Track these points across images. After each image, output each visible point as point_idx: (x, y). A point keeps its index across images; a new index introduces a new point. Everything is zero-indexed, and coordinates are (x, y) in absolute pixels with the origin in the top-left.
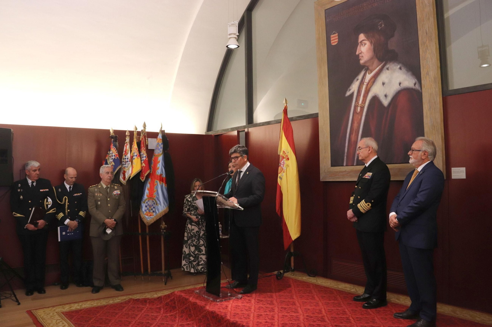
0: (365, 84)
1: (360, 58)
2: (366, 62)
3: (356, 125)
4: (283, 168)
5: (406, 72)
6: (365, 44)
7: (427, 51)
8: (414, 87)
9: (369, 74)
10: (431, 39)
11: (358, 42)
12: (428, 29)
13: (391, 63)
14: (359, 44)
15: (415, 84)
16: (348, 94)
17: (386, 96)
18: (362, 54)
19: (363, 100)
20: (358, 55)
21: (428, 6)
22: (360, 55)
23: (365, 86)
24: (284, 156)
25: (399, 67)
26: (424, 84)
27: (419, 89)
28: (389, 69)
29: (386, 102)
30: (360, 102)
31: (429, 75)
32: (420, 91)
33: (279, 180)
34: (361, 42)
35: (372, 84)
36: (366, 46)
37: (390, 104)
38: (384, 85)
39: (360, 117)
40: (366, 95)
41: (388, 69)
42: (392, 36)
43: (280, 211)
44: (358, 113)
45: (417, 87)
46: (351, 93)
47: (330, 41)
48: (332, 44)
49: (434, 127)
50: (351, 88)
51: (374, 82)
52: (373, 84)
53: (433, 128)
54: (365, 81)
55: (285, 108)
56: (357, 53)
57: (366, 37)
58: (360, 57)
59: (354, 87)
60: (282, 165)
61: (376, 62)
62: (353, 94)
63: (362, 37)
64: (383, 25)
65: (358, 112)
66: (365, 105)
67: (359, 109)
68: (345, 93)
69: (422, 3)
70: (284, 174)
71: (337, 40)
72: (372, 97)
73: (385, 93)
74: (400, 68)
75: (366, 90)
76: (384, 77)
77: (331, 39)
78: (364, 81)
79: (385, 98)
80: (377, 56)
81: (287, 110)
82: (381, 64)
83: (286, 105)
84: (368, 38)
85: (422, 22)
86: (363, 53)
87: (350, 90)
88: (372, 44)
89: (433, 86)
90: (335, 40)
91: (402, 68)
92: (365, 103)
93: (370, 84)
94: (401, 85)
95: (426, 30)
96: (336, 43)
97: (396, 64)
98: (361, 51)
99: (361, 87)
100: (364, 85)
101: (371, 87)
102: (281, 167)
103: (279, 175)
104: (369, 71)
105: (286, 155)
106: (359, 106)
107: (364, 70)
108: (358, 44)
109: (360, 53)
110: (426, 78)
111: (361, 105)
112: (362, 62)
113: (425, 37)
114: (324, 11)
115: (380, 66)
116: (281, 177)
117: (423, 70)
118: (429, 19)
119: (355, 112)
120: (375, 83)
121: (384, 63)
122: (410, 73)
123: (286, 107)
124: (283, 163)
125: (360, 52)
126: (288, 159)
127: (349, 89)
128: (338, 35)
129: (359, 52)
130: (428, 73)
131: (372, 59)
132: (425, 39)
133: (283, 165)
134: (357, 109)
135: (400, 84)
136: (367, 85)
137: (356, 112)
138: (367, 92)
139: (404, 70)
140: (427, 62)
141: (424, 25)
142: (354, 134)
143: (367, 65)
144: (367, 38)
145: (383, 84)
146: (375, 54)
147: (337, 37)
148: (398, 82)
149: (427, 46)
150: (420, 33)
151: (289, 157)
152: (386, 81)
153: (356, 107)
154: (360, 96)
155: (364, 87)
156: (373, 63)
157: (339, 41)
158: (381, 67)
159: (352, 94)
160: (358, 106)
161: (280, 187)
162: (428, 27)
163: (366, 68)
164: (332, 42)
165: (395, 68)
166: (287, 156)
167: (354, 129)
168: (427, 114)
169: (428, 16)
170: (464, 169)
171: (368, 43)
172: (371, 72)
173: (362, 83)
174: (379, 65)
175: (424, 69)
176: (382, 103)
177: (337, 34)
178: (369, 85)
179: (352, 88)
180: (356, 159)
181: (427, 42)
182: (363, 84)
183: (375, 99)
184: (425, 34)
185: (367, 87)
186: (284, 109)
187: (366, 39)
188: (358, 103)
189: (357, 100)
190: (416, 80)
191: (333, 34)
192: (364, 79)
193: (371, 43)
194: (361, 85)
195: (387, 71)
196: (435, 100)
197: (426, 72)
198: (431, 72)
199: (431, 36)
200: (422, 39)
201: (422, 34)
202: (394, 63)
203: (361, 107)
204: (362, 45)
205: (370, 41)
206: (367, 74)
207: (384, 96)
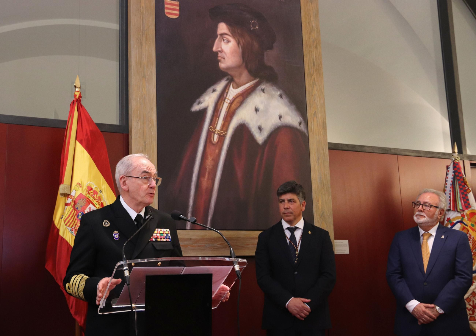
2: (228, 68)
3: (209, 162)
5: (288, 104)
6: (229, 41)
7: (315, 86)
8: (298, 127)
9: (234, 88)
13: (268, 85)
14: (219, 37)
15: (300, 124)
16: (196, 108)
17: (260, 128)
19: (223, 126)
20: (217, 53)
21: (315, 31)
22: (220, 54)
23: (227, 104)
25: (279, 93)
26: (312, 127)
27: (306, 131)
28: (265, 91)
29: (260, 138)
30: (219, 127)
31: (316, 116)
32: (307, 134)
34: (222, 35)
35: (239, 105)
36: (231, 45)
37: (266, 142)
38: (257, 112)
39: (217, 151)
40: (229, 118)
41: (263, 91)
42: (271, 48)
44: (213, 144)
45: (302, 128)
46: (202, 108)
47: (163, 8)
48: (167, 15)
49: (324, 185)
50: (201, 99)
51: (241, 103)
54: (227, 97)
56: (214, 49)
57: (230, 31)
58: (219, 56)
59: (208, 100)
63: (223, 28)
64: (257, 27)
65: (214, 142)
66: (226, 134)
67: (216, 138)
68: (191, 105)
69: (309, 23)
71: (177, 13)
72: (238, 124)
73: (259, 124)
74: (281, 96)
75: (228, 110)
76: (258, 100)
77: (166, 6)
78: (225, 95)
79: (259, 131)
80: (247, 67)
82: (253, 80)
84: (234, 35)
85: (309, 48)
86: (225, 53)
87: (200, 103)
89: (321, 133)
90: (172, 9)
91: (284, 97)
92: (227, 130)
93: (235, 102)
94: (282, 119)
95: (313, 59)
96: (174, 17)
98: (221, 48)
99: (220, 104)
100: (225, 103)
104: (235, 85)
106: (216, 132)
107: (225, 79)
108: (217, 37)
109: (220, 51)
110: (313, 120)
111: (219, 131)
112: (222, 65)
113: (312, 67)
115: (252, 83)
117: (310, 108)
119: (208, 141)
120: (244, 105)
121: (257, 80)
122: (293, 107)
125: (220, 49)
127: (198, 101)
129: (218, 48)
130: (315, 114)
131: (239, 67)
132: (312, 70)
134: (212, 136)
135: (280, 117)
136: (230, 103)
137: (211, 142)
138: (230, 115)
139: (285, 100)
140: (315, 100)
141: (311, 52)
142: (206, 177)
143: (232, 73)
144: (232, 34)
145: (257, 110)
146: (244, 64)
147: (178, 8)
148: (277, 114)
149: (314, 79)
152: (261, 107)
153: (210, 134)
154: (219, 118)
155: (225, 106)
156: (240, 74)
157: (180, 16)
158: (254, 84)
159: (204, 111)
160: (214, 133)
162: (316, 57)
163: (229, 78)
164: (166, 11)
165: (273, 92)
167: (206, 169)
168: (315, 166)
169: (315, 43)
170: (346, 242)
172: (238, 86)
173: (222, 97)
174: (251, 81)
176: (255, 137)
178: (233, 105)
179: (204, 101)
180: (209, 219)
181: (315, 75)
182: (224, 101)
183: (242, 129)
184: (312, 64)
185: (230, 107)
187: (229, 33)
188: (215, 128)
189: (213, 122)
190: (301, 119)
192: (225, 94)
193: (239, 43)
194: (220, 101)
195: (263, 94)
196: (324, 150)
197: (313, 113)
198: (319, 114)
199: (319, 69)
200: (308, 69)
201: (309, 63)
202: (272, 86)
203: (219, 135)
204: (224, 40)
205: (237, 40)
206: (231, 87)
207: (257, 128)
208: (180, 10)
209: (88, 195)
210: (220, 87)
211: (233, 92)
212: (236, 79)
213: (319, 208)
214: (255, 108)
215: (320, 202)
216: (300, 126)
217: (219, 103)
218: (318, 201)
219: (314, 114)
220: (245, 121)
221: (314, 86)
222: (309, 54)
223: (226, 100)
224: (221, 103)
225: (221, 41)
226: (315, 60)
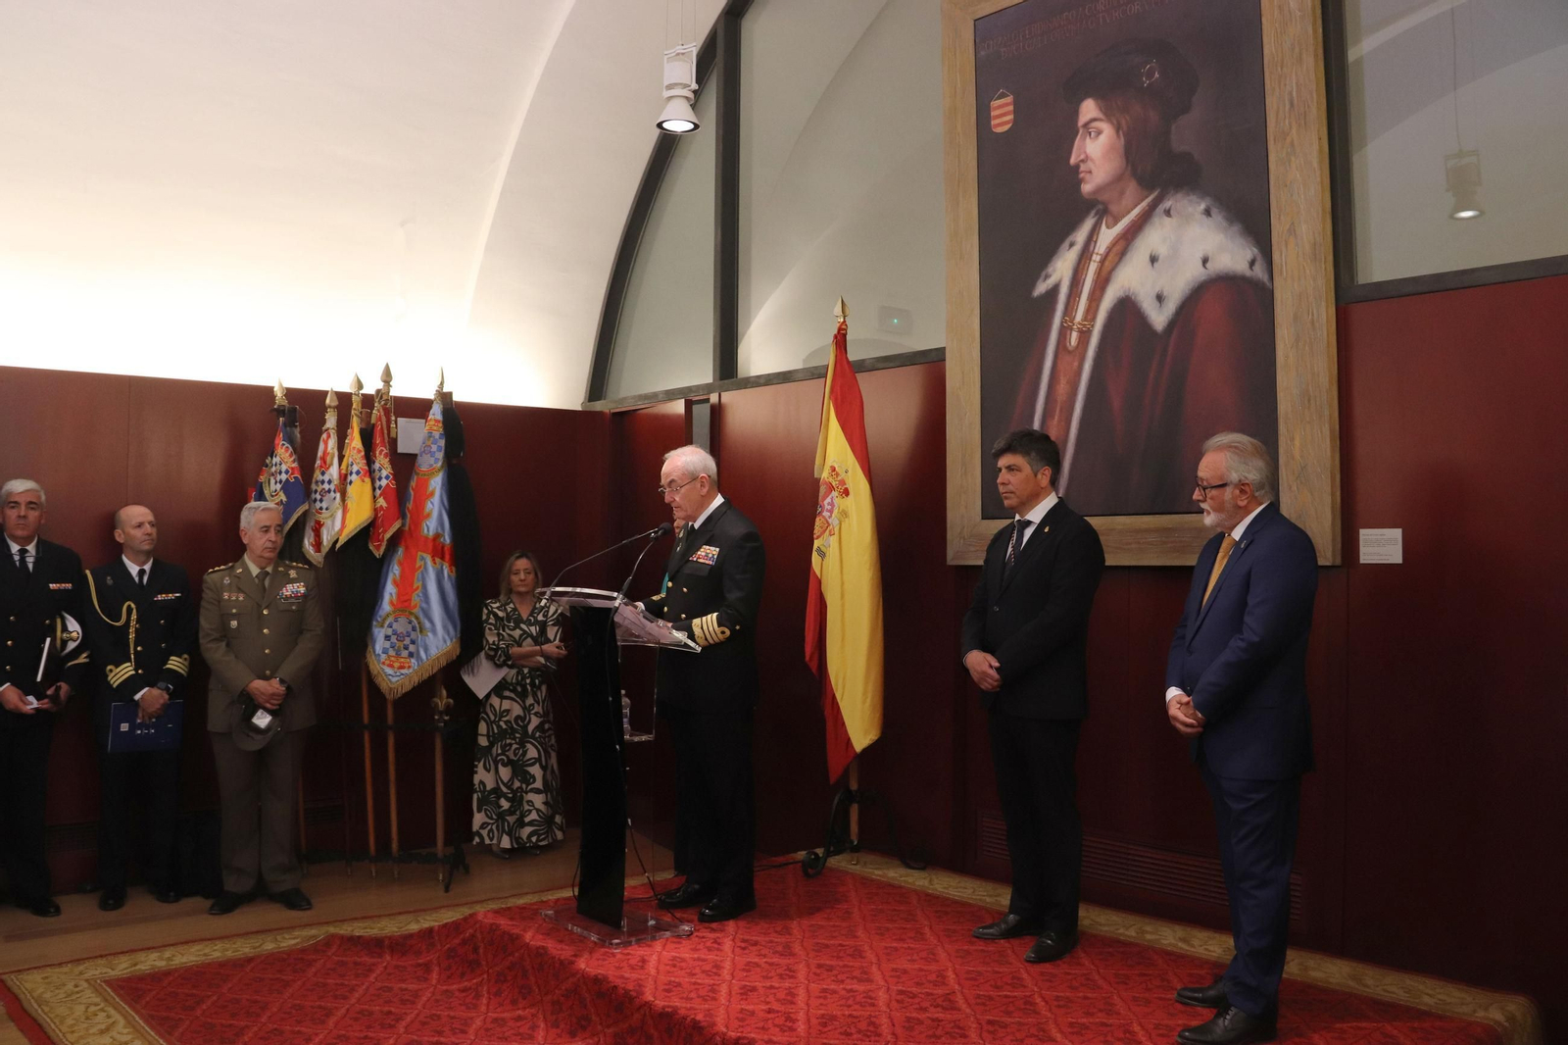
0: (1096, 258)
1: (1082, 175)
2: (1099, 190)
3: (1062, 388)
4: (830, 521)
5: (1225, 223)
6: (1099, 133)
7: (1293, 159)
8: (1248, 273)
9: (1108, 227)
10: (1305, 123)
11: (1077, 122)
12: (1297, 91)
13: (1179, 196)
14: (1081, 131)
15: (1252, 263)
16: (1041, 288)
17: (1160, 298)
18: (1090, 165)
19: (1088, 311)
20: (1077, 166)
21: (1298, 18)
22: (1083, 167)
23: (1096, 264)
24: (834, 484)
25: (1203, 206)
26: (1282, 265)
27: (1265, 278)
28: (1172, 212)
29: (1159, 318)
30: (1079, 316)
31: (1295, 234)
32: (1268, 284)
33: (815, 558)
34: (1086, 125)
35: (1117, 259)
36: (1103, 138)
37: (1172, 324)
38: (1155, 264)
39: (1076, 364)
40: (1098, 294)
41: (1168, 213)
42: (1186, 109)
43: (816, 656)
44: (1070, 352)
45: (1259, 272)
46: (1050, 287)
47: (989, 118)
48: (994, 130)
49: (1309, 400)
50: (1050, 270)
51: (1122, 254)
52: (1120, 259)
53: (1306, 402)
54: (1096, 251)
55: (840, 329)
56: (1073, 161)
57: (1101, 110)
58: (1082, 172)
59: (1062, 267)
60: (828, 511)
61: (1132, 188)
62: (1055, 289)
63: (1089, 109)
64: (1157, 75)
65: (1070, 348)
66: (1093, 326)
67: (1074, 338)
68: (1033, 285)
69: (1280, 8)
70: (834, 540)
71: (1010, 117)
72: (1115, 301)
73: (1157, 289)
74: (1208, 213)
75: (1097, 278)
76: (1156, 237)
77: (992, 114)
78: (1092, 248)
79: (1158, 304)
80: (1134, 174)
81: (845, 335)
82: (1147, 197)
83: (845, 321)
84: (1108, 113)
85: (1279, 69)
86: (1092, 160)
87: (1047, 277)
88: (1121, 132)
89: (1308, 272)
90: (1003, 115)
91: (1214, 211)
92: (1094, 318)
93: (1109, 258)
94: (1208, 265)
95: (1291, 93)
96: (1006, 128)
97: (1194, 198)
98: (1085, 152)
99: (1083, 269)
100: (1092, 263)
101: (1113, 269)
102: (824, 517)
103: (816, 543)
104: (1110, 219)
105: (839, 478)
106: (1075, 327)
107: (1093, 213)
108: (1077, 132)
109: (1082, 161)
110: (1287, 247)
111: (1080, 324)
112: (1087, 188)
113: (1287, 115)
114: (973, 22)
115: (1144, 204)
116: (823, 549)
117: (1279, 219)
118: (1300, 60)
119: (1060, 348)
120: (1128, 256)
121: (1156, 193)
122: (1236, 228)
123: (844, 327)
124: (829, 504)
125: (1082, 157)
126: (846, 492)
127: (1044, 274)
128: (1015, 103)
129: (1079, 156)
130: (1292, 231)
131: (1118, 179)
132: (1287, 121)
133: (831, 511)
134: (1068, 337)
135: (1205, 261)
136: (1100, 262)
137: (1065, 348)
138: (1102, 283)
139: (1218, 217)
140: (1292, 195)
141: (1286, 78)
142: (1056, 417)
143: (1104, 197)
144: (1105, 114)
145: (1153, 260)
146: (1130, 166)
147: (1011, 108)
148: (1199, 256)
149: (1292, 144)
150: (1271, 102)
151: (850, 486)
152: (1162, 251)
153: (1064, 332)
154: (1079, 297)
155: (1093, 267)
156: (1122, 193)
157: (1015, 121)
158: (1148, 205)
159: (1054, 291)
160: (1072, 329)
161: (820, 582)
162: (1297, 83)
163: (1100, 208)
164: (993, 123)
165: (1190, 209)
166: (843, 482)
167: (1056, 401)
168: (1287, 357)
169: (1297, 50)
170: (1396, 534)
171: (1107, 130)
172: (1116, 221)
173: (1085, 254)
174: (1142, 200)
175: (1282, 218)
176: (1148, 319)
177: (1010, 99)
178: (1107, 263)
179: (1054, 271)
181: (1294, 131)
182: (1090, 260)
183: (1127, 307)
184: (1287, 106)
185: (1100, 269)
186: (836, 332)
187: (1101, 116)
188: (1072, 321)
189: (1070, 309)
190: (1256, 250)
191: (1000, 98)
192: (1093, 244)
193: (1118, 129)
194: (1083, 262)
195: (1167, 220)
196: (1313, 315)
197: (1288, 227)
198: (1304, 227)
199: (1305, 112)
200: (1277, 122)
201: (1278, 108)
202: (1189, 195)
203: (1081, 332)
204: (1090, 133)
205: (1115, 122)
206: (1104, 226)
207: (1154, 297)
208: (1015, 112)
209: (831, 480)
210: (1080, 236)
211: (1107, 236)
212: (1113, 208)
213: (1293, 458)
214: (1151, 256)
215: (1297, 443)
216: (1252, 270)
217: (1081, 266)
218: (1292, 439)
219: (1289, 229)
220: (1129, 289)
221: (1290, 161)
222: (1280, 83)
223: (1094, 257)
224: (1084, 265)
225: (1085, 139)
226: (1294, 93)
